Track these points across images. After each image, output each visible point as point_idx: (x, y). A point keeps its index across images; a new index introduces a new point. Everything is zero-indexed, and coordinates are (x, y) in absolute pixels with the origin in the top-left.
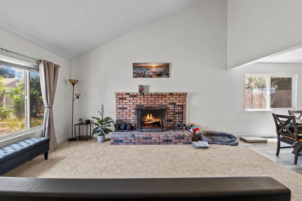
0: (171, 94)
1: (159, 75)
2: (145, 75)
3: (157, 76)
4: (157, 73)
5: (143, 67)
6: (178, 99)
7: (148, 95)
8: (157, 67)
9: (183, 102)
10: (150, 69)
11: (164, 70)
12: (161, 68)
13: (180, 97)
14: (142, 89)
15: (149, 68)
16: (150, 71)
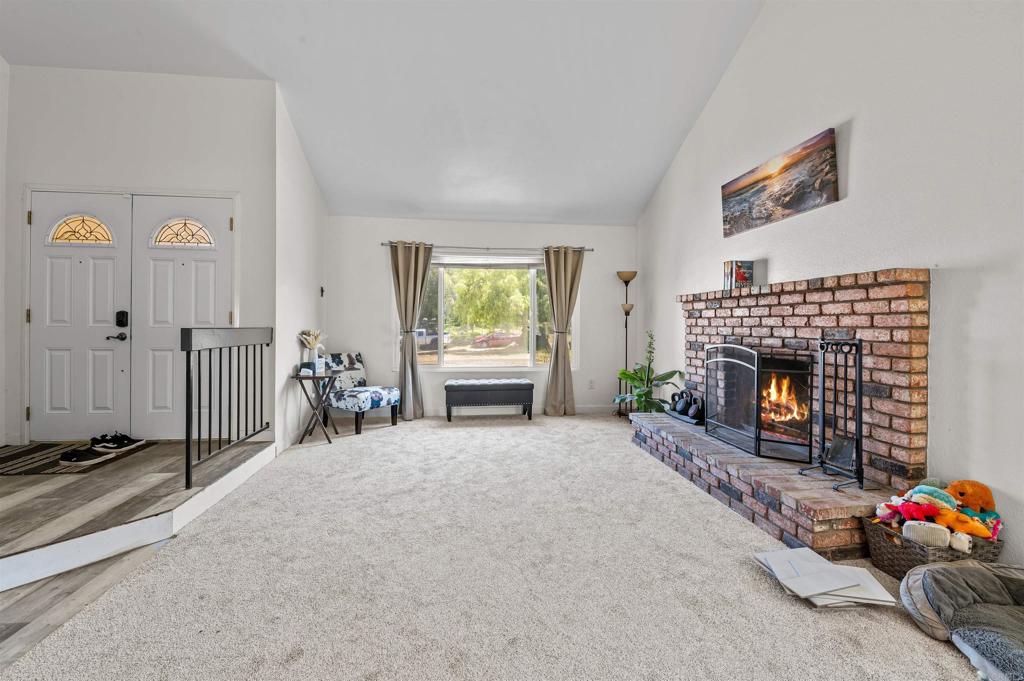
2: (753, 219)
4: (785, 196)
5: (745, 187)
6: (858, 307)
8: (787, 168)
10: (764, 188)
11: (813, 173)
12: (800, 168)
13: (868, 299)
15: (761, 185)
16: (764, 195)
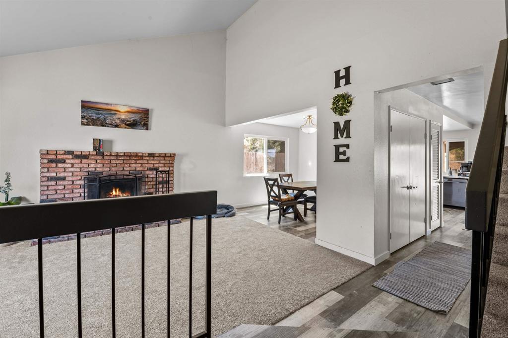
0: (151, 155)
1: (132, 125)
2: (106, 123)
3: (128, 127)
4: (127, 121)
5: (103, 109)
6: (162, 162)
7: (111, 155)
8: (129, 112)
9: (169, 167)
10: (115, 114)
11: (141, 119)
13: (165, 160)
14: (98, 146)
15: (113, 112)
16: (115, 117)
